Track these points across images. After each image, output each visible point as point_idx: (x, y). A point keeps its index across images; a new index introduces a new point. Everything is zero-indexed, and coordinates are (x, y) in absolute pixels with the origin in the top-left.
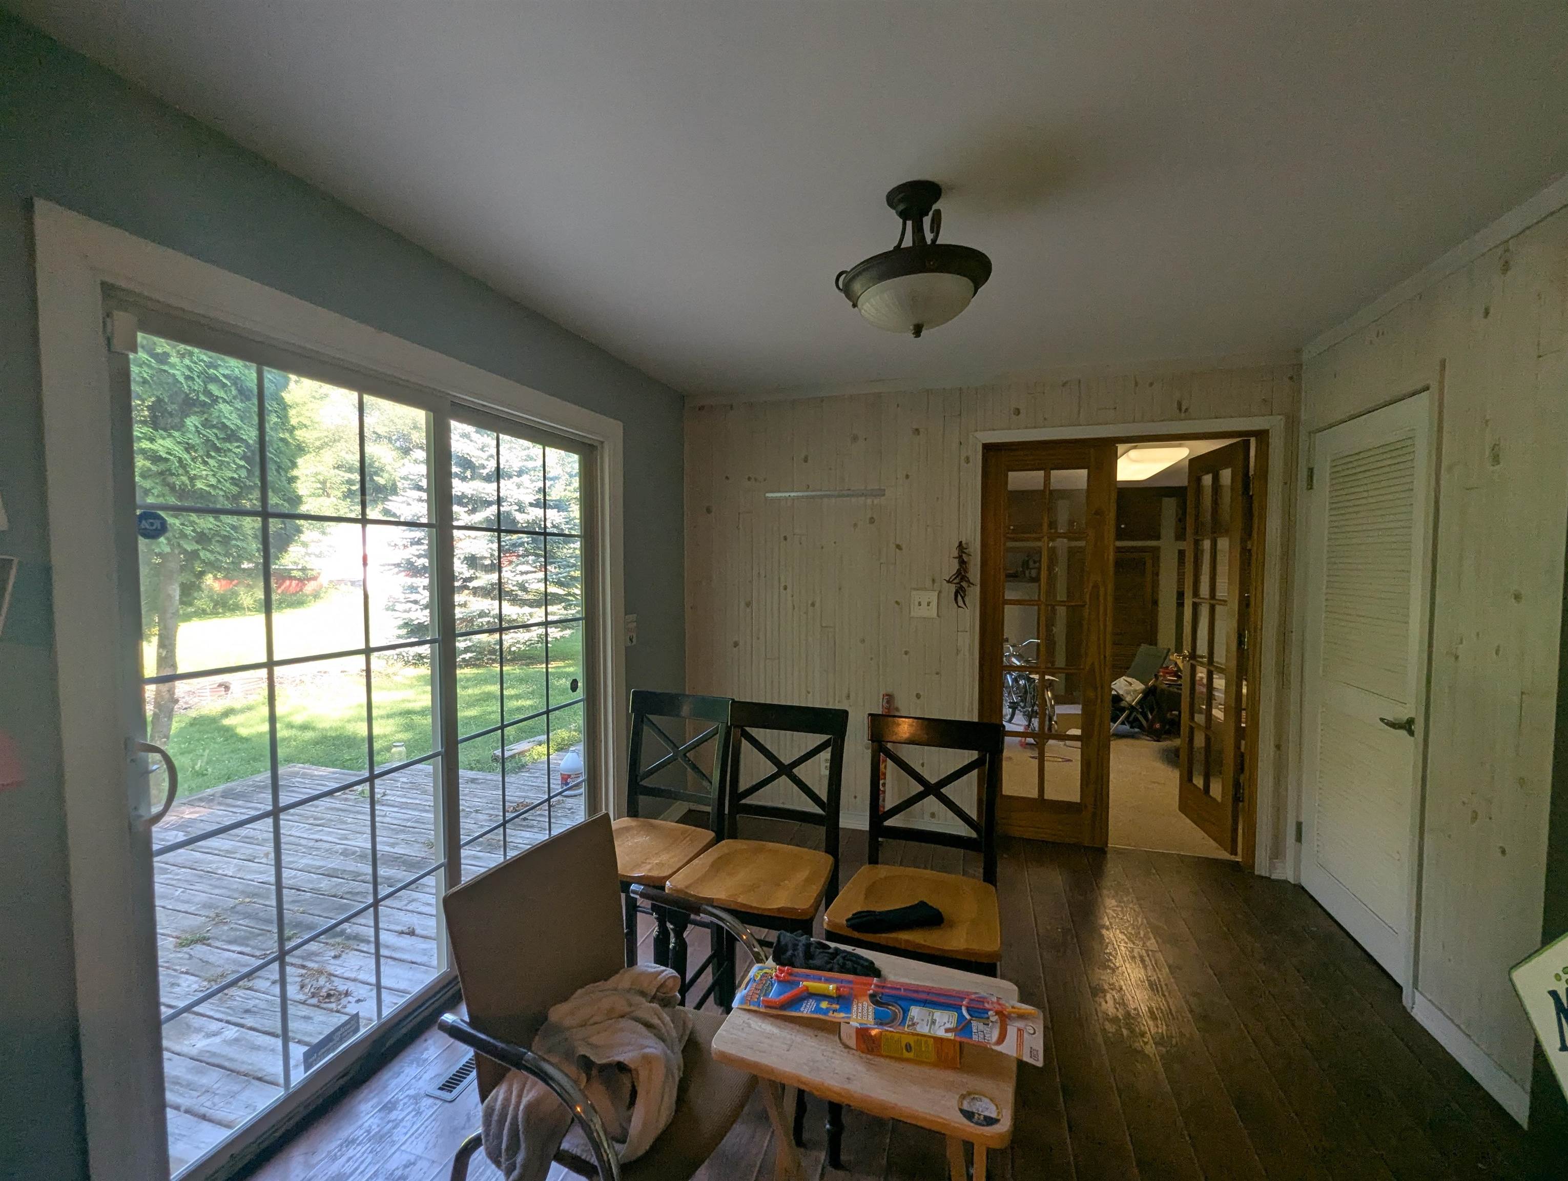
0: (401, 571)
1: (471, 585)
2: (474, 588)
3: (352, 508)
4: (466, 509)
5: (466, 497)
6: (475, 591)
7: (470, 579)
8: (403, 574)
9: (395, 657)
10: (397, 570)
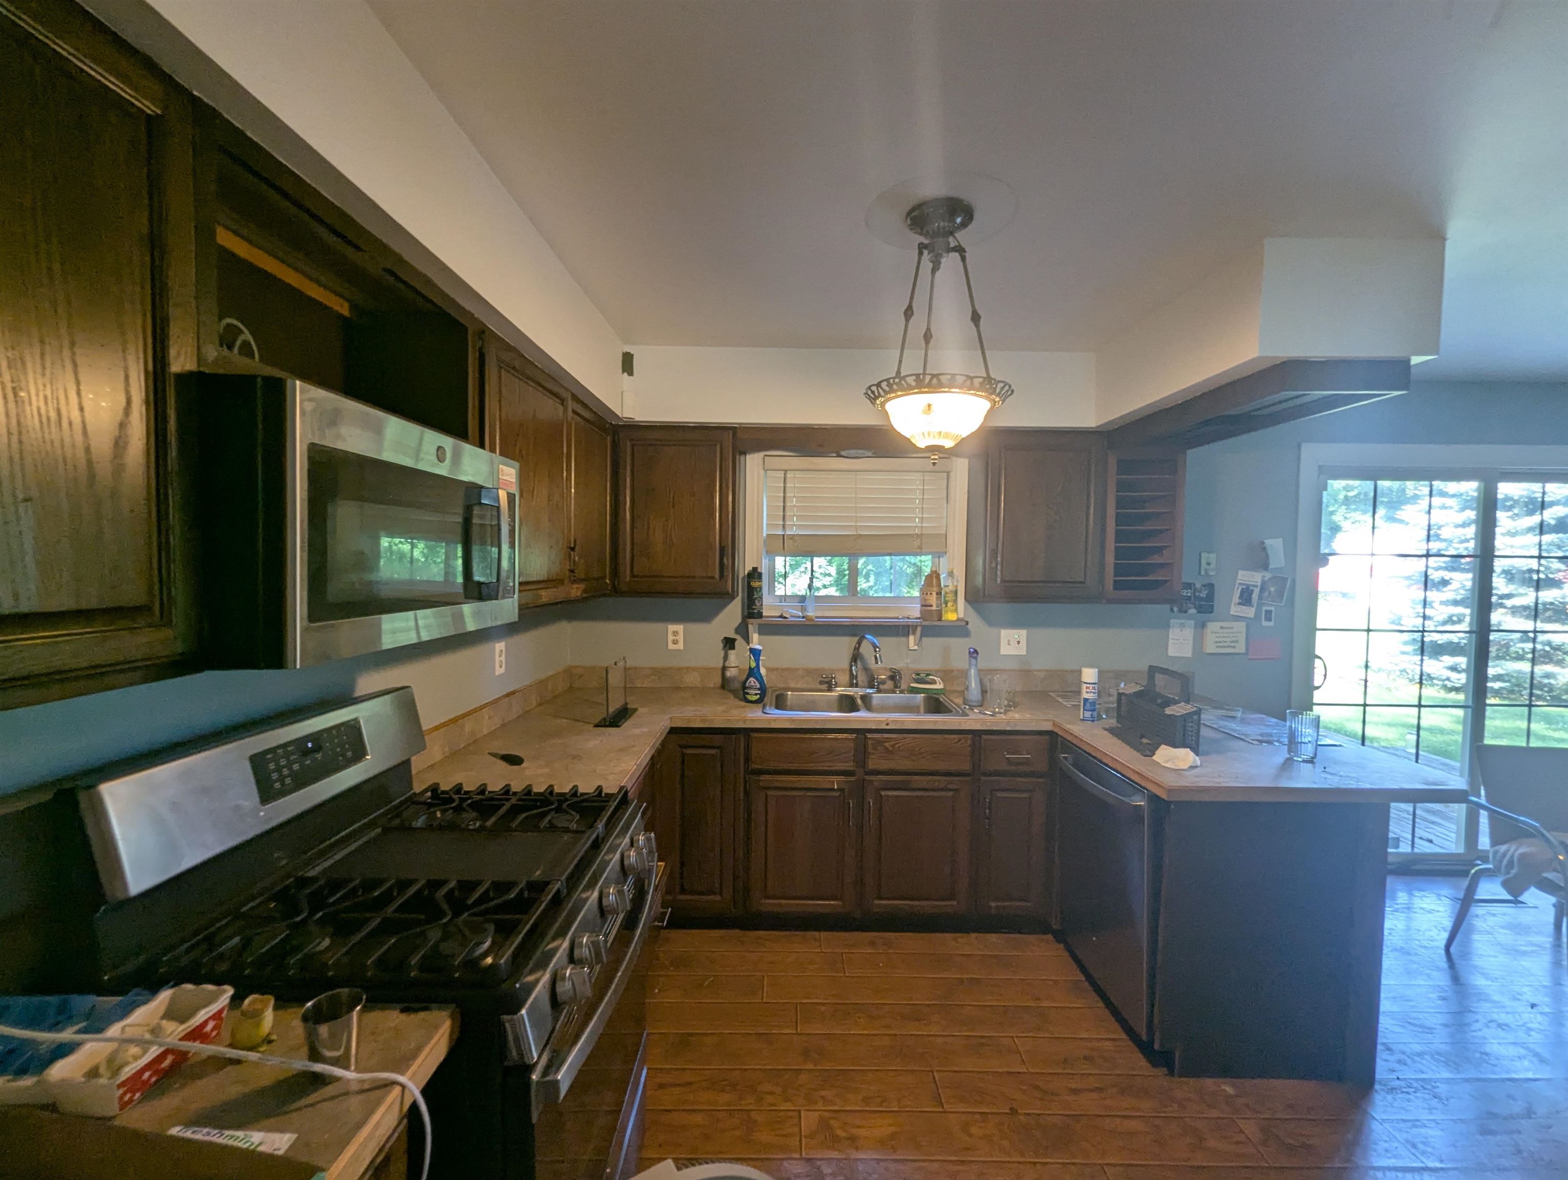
0: (1411, 585)
1: (1509, 603)
2: (1513, 607)
3: (1348, 516)
4: (1510, 514)
5: (1512, 499)
6: (1515, 611)
7: (1509, 596)
8: (1415, 587)
9: (1398, 673)
10: (1407, 582)
